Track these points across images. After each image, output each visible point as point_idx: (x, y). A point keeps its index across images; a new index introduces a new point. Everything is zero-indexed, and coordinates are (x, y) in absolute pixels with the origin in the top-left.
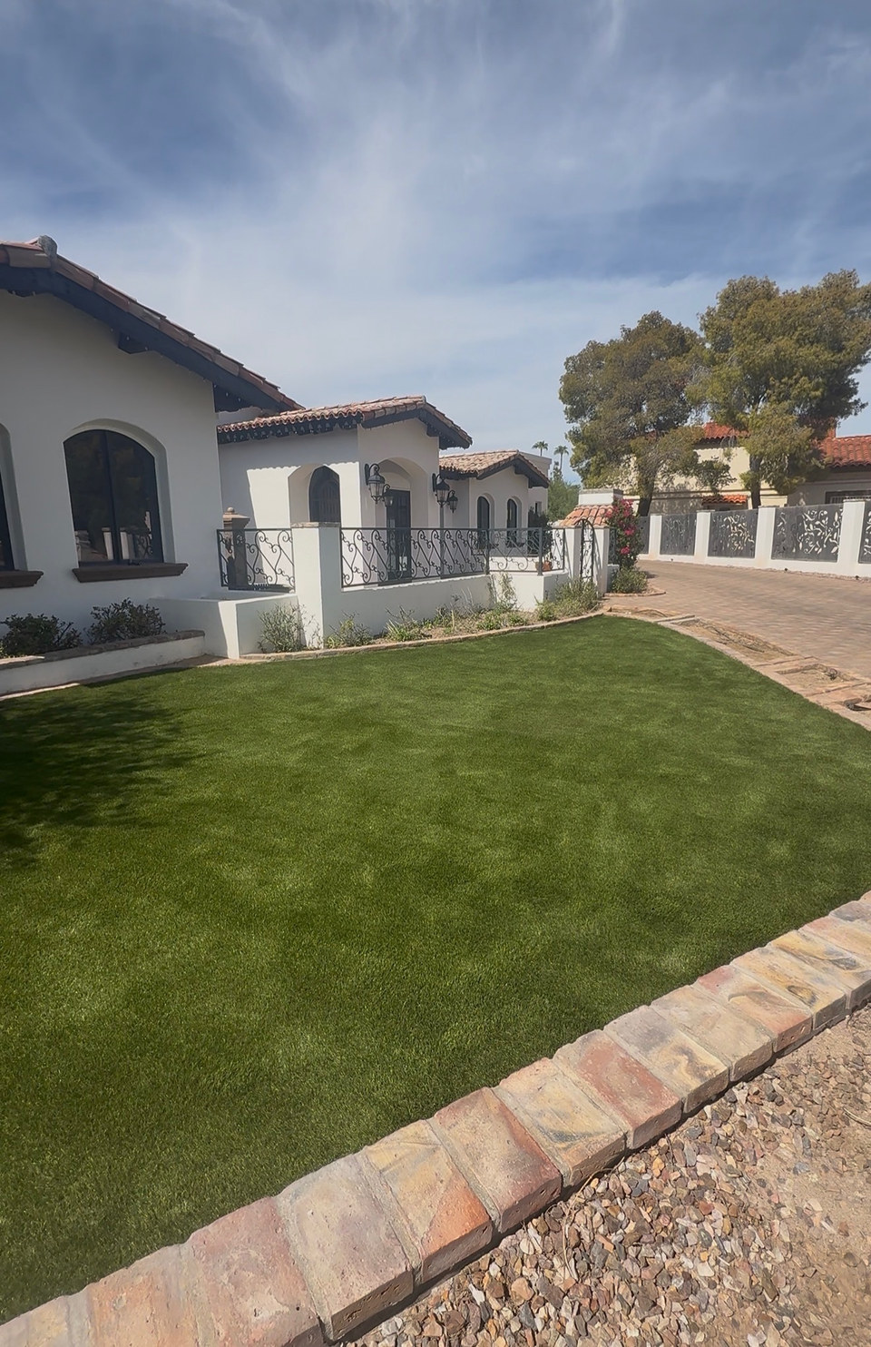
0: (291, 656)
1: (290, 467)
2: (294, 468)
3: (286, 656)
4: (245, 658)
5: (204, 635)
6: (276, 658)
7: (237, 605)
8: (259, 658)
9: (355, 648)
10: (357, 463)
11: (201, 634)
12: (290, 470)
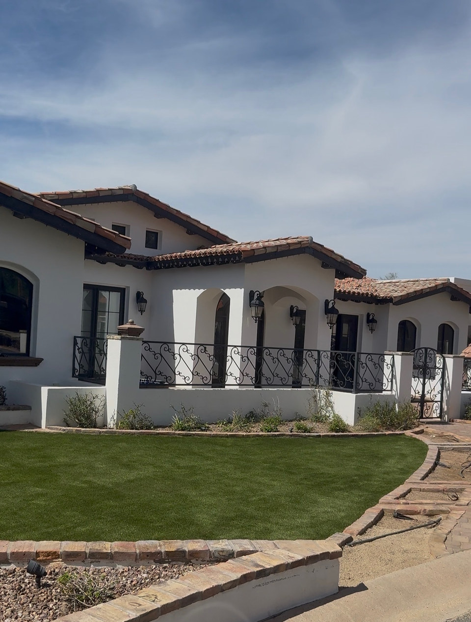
0: (80, 431)
1: (199, 289)
2: (202, 291)
3: (76, 430)
4: (49, 428)
5: (31, 409)
6: (69, 431)
7: (49, 390)
8: (57, 429)
9: (134, 431)
10: (243, 289)
11: (29, 408)
12: (199, 292)
